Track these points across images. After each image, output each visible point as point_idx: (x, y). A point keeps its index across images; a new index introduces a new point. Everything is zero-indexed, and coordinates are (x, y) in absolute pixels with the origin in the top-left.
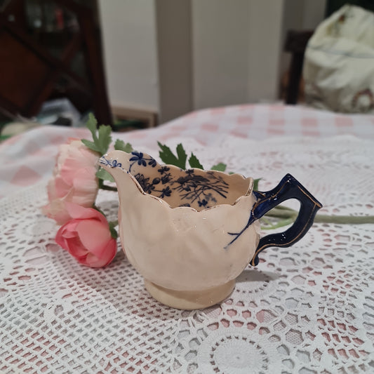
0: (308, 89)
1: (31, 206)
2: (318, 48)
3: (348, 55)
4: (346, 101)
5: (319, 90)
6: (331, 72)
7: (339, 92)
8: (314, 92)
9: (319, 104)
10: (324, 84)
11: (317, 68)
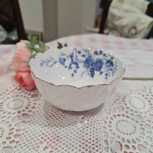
0: (110, 24)
1: (7, 90)
2: (115, 7)
3: (127, 11)
4: (126, 31)
5: (115, 26)
6: (120, 18)
7: (123, 27)
8: (113, 27)
9: (115, 32)
10: (117, 23)
11: (114, 16)
